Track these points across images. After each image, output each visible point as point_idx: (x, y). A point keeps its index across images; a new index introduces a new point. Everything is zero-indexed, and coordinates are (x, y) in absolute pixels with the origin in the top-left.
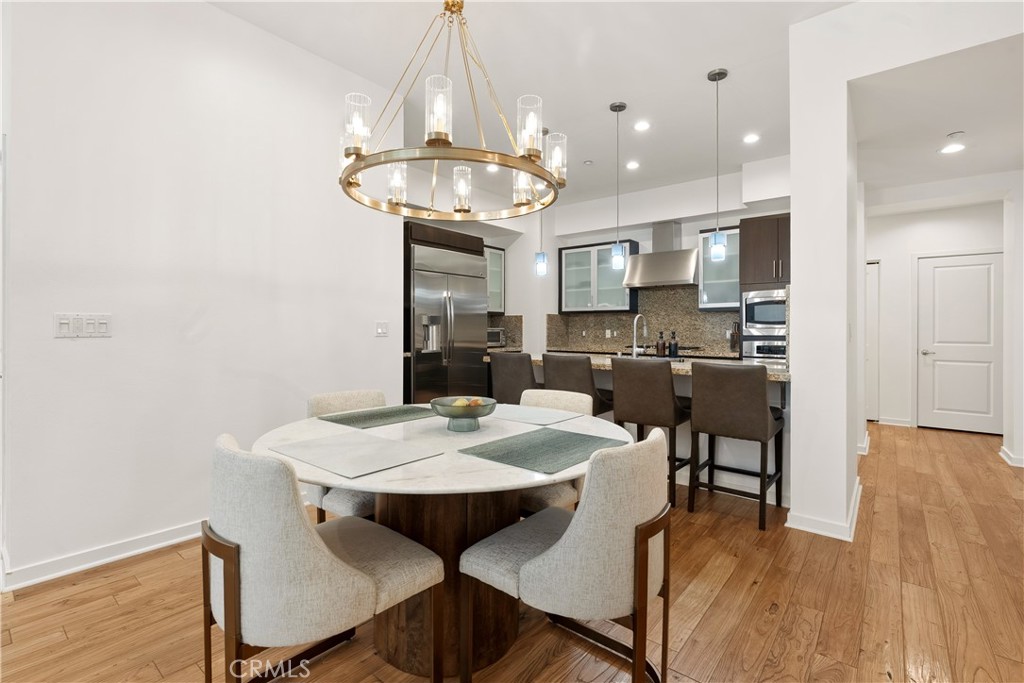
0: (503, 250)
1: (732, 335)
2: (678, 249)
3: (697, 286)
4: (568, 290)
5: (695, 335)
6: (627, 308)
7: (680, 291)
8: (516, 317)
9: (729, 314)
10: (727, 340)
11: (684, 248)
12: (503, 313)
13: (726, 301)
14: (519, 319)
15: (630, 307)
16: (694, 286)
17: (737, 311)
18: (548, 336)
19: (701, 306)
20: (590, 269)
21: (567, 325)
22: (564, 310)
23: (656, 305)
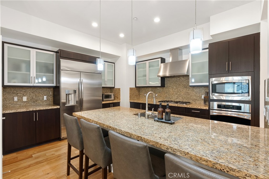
0: (114, 63)
1: (205, 98)
2: (181, 60)
3: (189, 76)
4: (138, 78)
5: (188, 97)
6: (160, 85)
7: (182, 78)
8: (118, 88)
9: (203, 88)
10: (202, 99)
11: (183, 59)
12: (114, 87)
13: (202, 82)
14: (119, 89)
15: (161, 85)
16: (187, 76)
17: (207, 87)
18: (130, 96)
19: (190, 84)
20: (146, 70)
21: (139, 92)
22: (137, 86)
23: (172, 84)
